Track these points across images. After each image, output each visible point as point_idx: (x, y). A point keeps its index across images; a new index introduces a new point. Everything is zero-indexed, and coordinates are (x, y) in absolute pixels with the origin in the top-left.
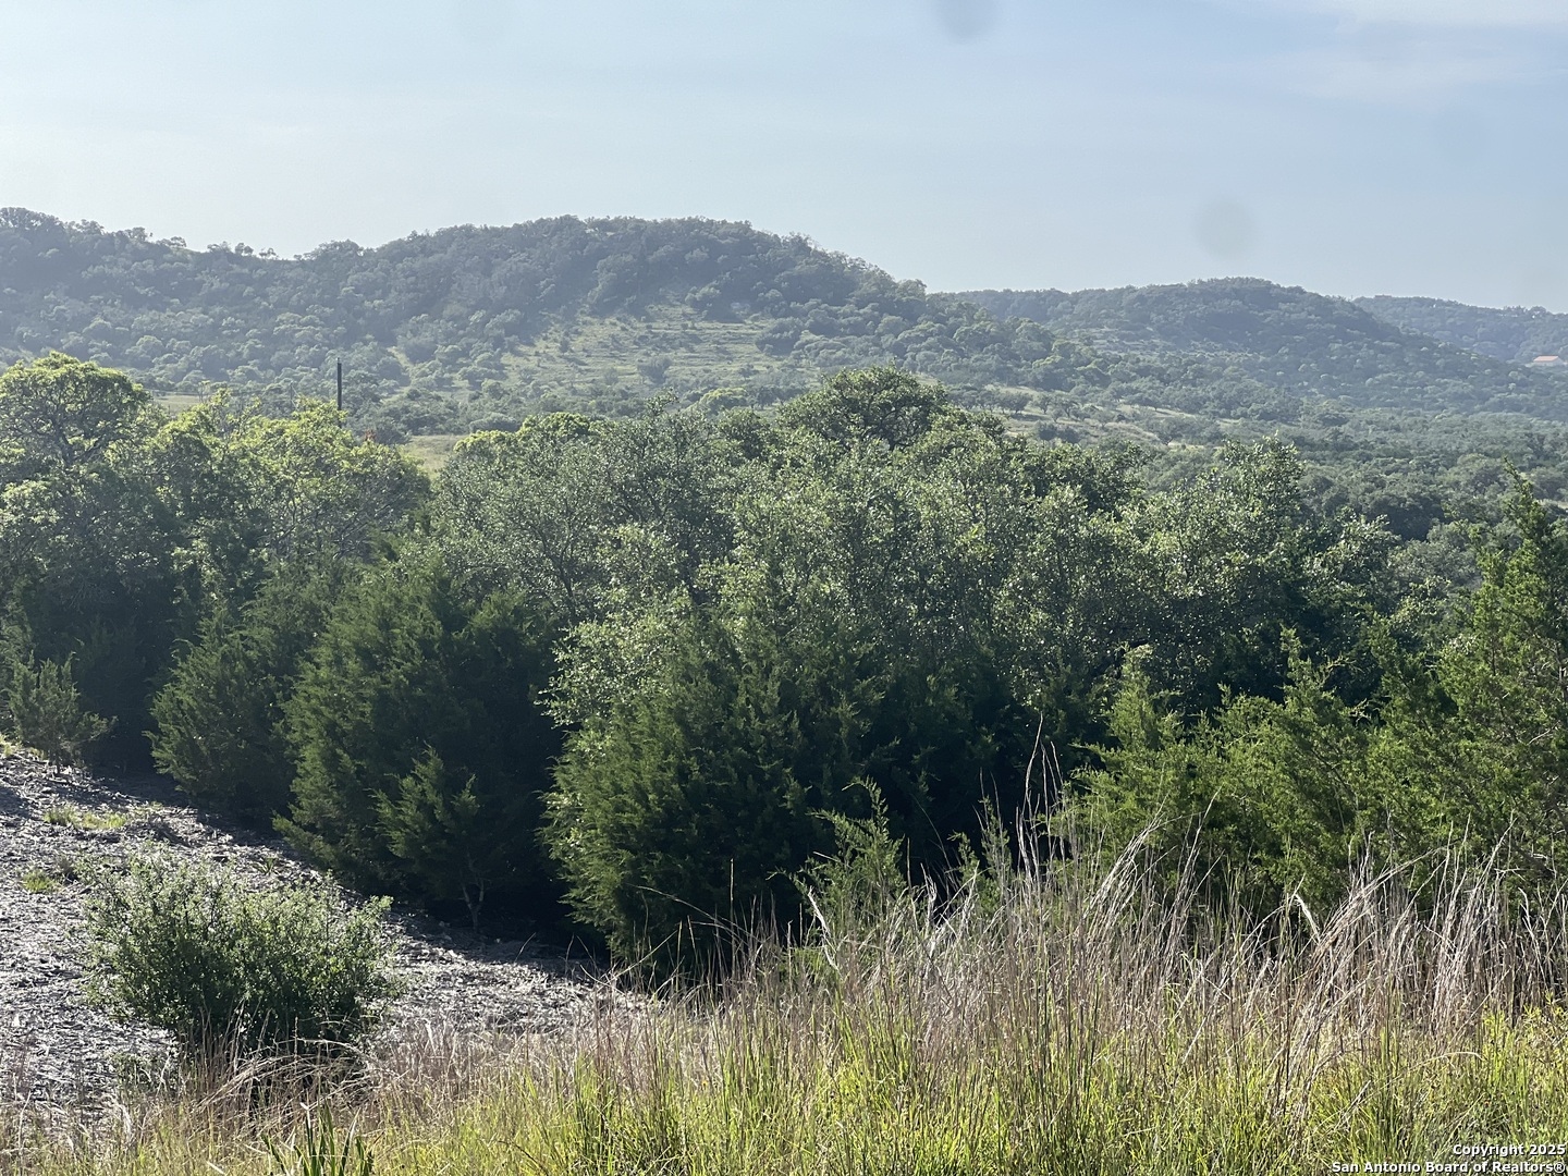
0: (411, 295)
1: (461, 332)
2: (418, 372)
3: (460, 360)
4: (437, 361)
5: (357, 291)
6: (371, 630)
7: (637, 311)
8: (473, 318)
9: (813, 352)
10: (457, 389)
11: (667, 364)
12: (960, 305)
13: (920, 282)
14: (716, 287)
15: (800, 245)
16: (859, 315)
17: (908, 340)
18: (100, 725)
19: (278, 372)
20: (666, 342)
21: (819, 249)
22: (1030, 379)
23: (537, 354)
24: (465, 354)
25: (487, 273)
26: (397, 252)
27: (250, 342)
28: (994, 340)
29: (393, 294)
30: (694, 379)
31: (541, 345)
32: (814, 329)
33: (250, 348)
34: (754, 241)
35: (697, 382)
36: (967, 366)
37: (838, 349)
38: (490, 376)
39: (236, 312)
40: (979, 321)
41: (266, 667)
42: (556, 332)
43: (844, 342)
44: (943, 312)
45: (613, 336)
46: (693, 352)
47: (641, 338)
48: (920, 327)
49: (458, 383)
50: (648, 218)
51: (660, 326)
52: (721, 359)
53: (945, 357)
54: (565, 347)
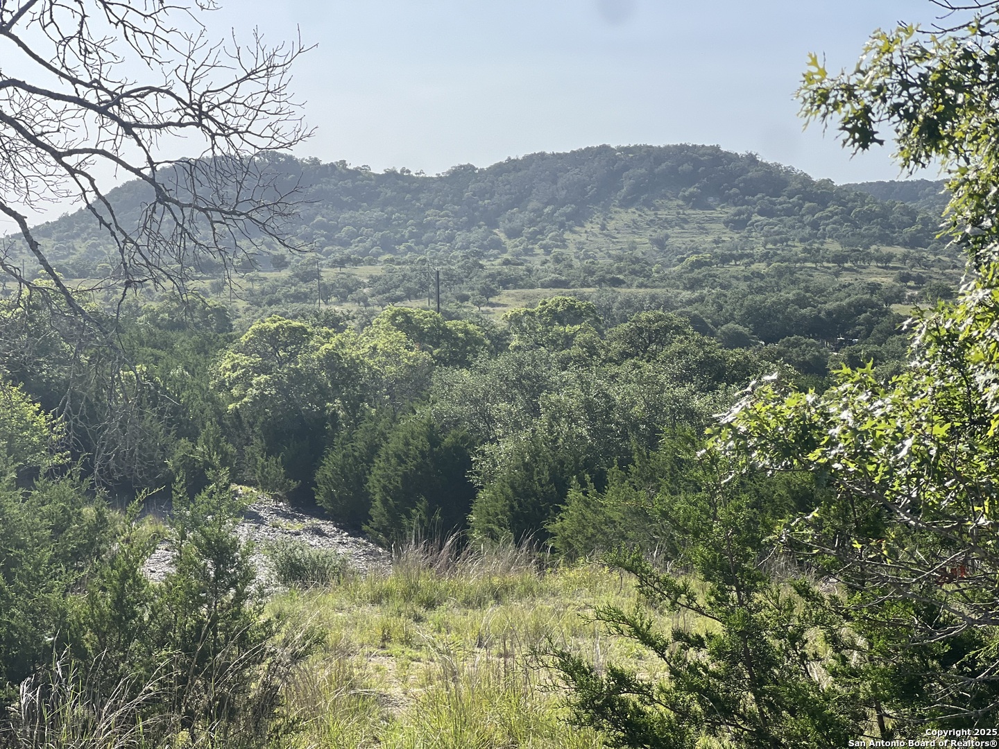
0: (508, 197)
1: (539, 219)
2: (513, 245)
3: (538, 237)
4: (523, 238)
5: (474, 195)
6: (401, 446)
7: (647, 203)
8: (547, 210)
9: (759, 227)
10: (536, 255)
11: (667, 237)
12: (856, 194)
13: (830, 180)
14: (698, 188)
15: (752, 159)
16: (789, 203)
17: (821, 218)
18: (294, 484)
19: (426, 246)
20: (667, 223)
21: (764, 161)
22: (901, 241)
23: (586, 232)
24: (541, 232)
25: (555, 182)
26: (499, 170)
27: (409, 228)
28: (877, 216)
29: (497, 196)
30: (684, 246)
31: (588, 226)
32: (761, 213)
33: (410, 232)
34: (722, 157)
35: (686, 248)
36: (859, 234)
37: (776, 226)
38: (557, 246)
39: (401, 210)
40: (868, 204)
41: (362, 459)
42: (598, 218)
43: (780, 221)
44: (844, 199)
45: (633, 220)
46: (683, 229)
47: (651, 221)
48: (829, 209)
49: (538, 251)
50: (655, 145)
51: (663, 214)
52: (701, 233)
53: (845, 228)
54: (603, 228)
